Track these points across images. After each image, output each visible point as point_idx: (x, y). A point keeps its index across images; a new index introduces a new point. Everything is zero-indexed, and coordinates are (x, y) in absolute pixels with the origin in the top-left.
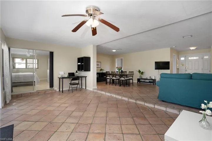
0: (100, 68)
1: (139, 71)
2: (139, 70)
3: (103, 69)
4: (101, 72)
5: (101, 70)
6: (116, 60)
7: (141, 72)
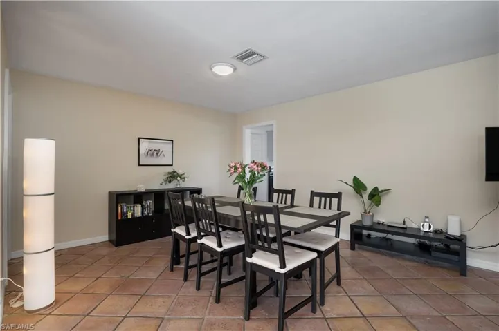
0: (170, 169)
1: (358, 186)
2: (355, 179)
3: (180, 172)
4: (172, 186)
5: (173, 176)
6: (247, 133)
7: (364, 188)
